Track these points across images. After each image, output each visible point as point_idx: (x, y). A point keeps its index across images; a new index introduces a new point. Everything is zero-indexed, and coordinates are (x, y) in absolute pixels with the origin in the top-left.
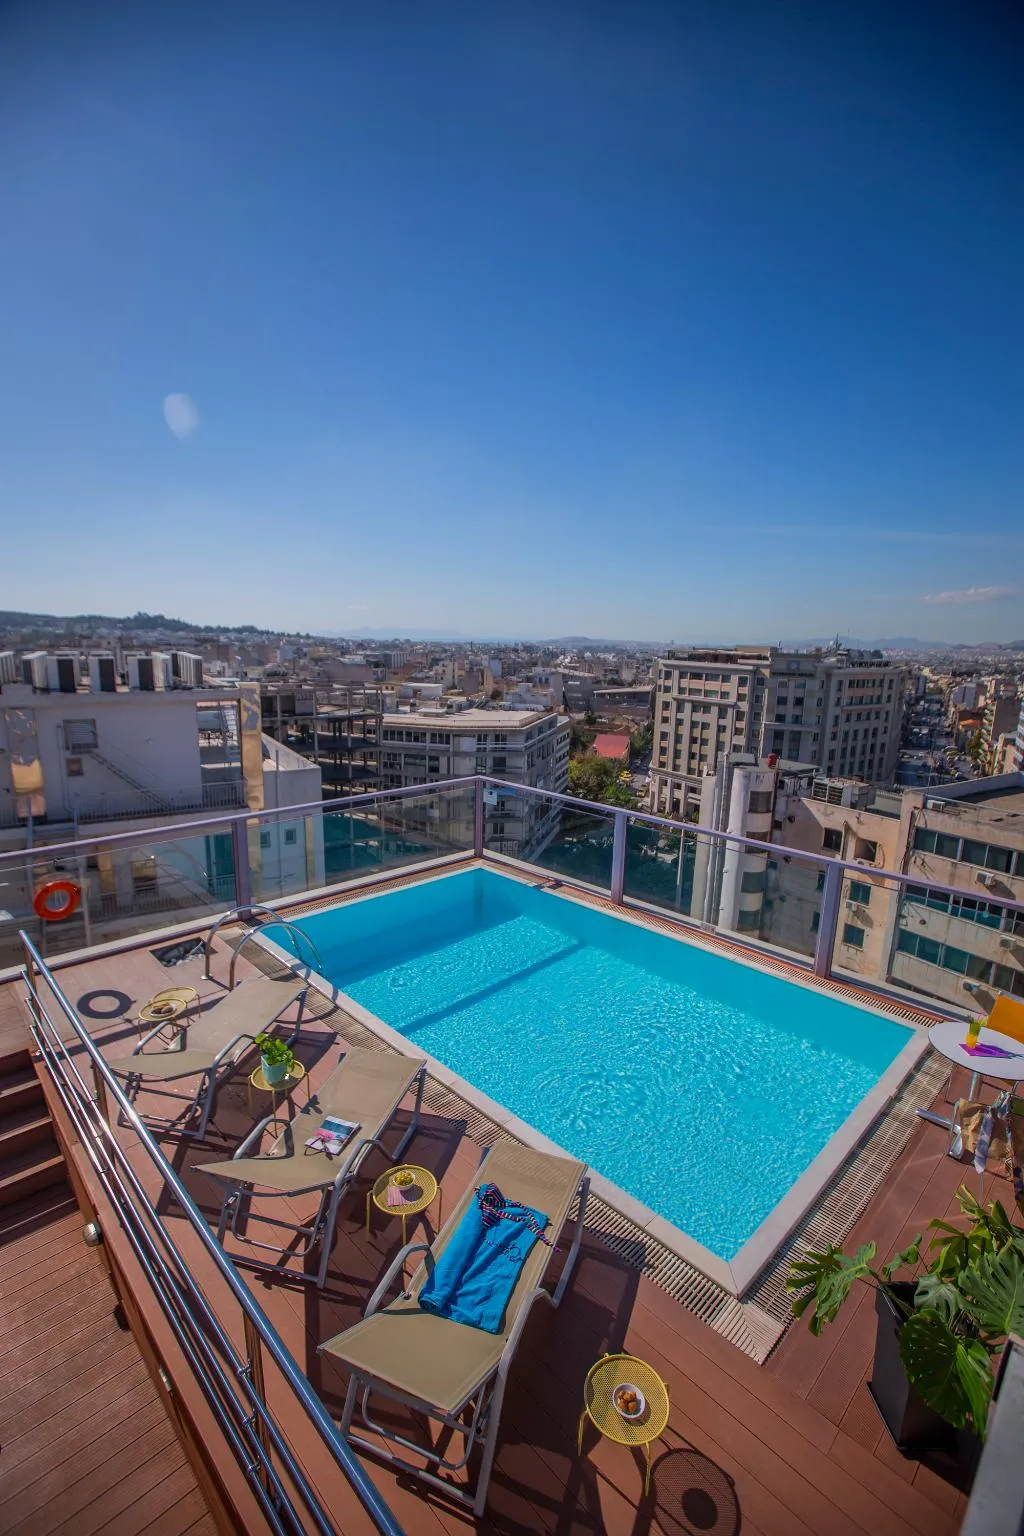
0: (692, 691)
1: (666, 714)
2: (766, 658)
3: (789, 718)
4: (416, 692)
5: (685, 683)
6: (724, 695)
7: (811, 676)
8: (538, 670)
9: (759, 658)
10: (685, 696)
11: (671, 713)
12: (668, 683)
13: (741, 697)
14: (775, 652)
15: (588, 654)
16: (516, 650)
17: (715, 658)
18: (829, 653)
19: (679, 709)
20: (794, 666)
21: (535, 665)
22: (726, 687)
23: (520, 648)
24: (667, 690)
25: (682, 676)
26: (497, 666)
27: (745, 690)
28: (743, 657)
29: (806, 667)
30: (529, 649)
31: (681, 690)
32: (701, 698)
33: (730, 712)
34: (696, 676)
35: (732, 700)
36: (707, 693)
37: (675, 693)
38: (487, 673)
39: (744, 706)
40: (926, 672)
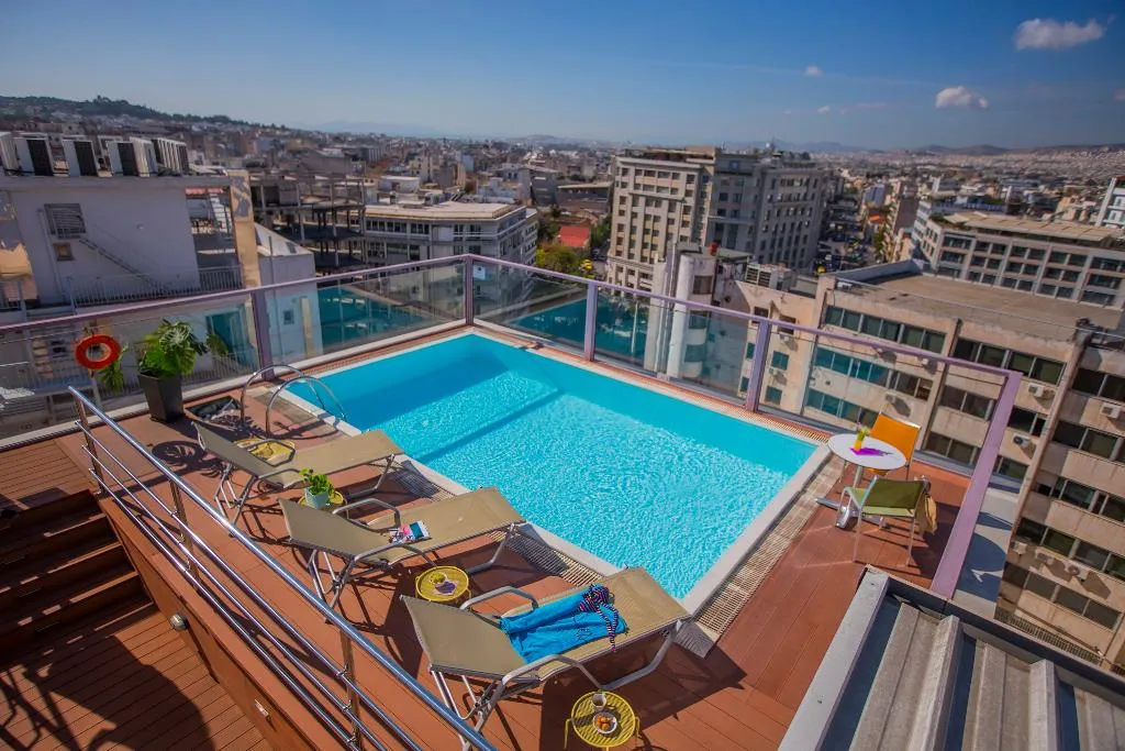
0: (646, 187)
1: (623, 207)
2: (711, 158)
3: (728, 212)
4: (395, 185)
5: (641, 179)
6: (674, 191)
7: (749, 174)
8: (507, 166)
9: (705, 157)
10: (640, 192)
11: (628, 207)
12: (625, 179)
13: (688, 193)
14: (719, 151)
15: (552, 152)
16: (486, 146)
17: (667, 157)
18: (765, 154)
19: (634, 204)
20: (735, 165)
21: (504, 160)
22: (676, 183)
23: (490, 144)
24: (624, 185)
25: (638, 172)
26: (469, 162)
27: (692, 187)
28: (692, 156)
29: (745, 167)
30: (499, 146)
31: (637, 186)
32: (654, 193)
33: (679, 207)
34: (649, 173)
35: (680, 195)
36: (659, 189)
37: (631, 188)
38: (461, 168)
39: (691, 201)
40: (845, 173)
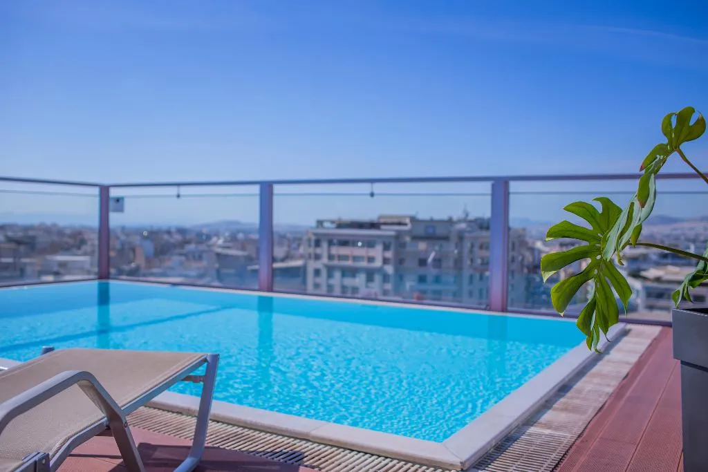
0: (341, 258)
1: (318, 280)
2: (406, 224)
3: (430, 279)
5: (335, 250)
6: (371, 259)
7: (446, 238)
8: (192, 247)
9: (400, 224)
10: (335, 262)
11: (322, 279)
12: (318, 251)
13: (385, 261)
14: (413, 220)
15: (241, 236)
16: (169, 232)
17: (360, 225)
18: (459, 221)
19: (330, 276)
20: (431, 231)
21: (188, 242)
22: (372, 252)
23: (173, 230)
24: (317, 257)
25: (331, 243)
26: (149, 247)
27: (389, 254)
28: (385, 224)
29: (440, 231)
30: (182, 231)
31: (331, 257)
32: (349, 263)
33: (378, 278)
34: (344, 243)
35: (378, 263)
36: (355, 258)
37: (325, 260)
38: (139, 251)
39: (389, 269)
40: (539, 245)
